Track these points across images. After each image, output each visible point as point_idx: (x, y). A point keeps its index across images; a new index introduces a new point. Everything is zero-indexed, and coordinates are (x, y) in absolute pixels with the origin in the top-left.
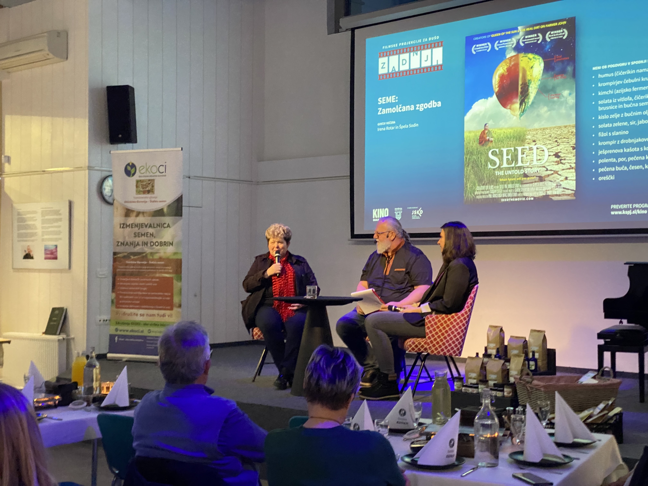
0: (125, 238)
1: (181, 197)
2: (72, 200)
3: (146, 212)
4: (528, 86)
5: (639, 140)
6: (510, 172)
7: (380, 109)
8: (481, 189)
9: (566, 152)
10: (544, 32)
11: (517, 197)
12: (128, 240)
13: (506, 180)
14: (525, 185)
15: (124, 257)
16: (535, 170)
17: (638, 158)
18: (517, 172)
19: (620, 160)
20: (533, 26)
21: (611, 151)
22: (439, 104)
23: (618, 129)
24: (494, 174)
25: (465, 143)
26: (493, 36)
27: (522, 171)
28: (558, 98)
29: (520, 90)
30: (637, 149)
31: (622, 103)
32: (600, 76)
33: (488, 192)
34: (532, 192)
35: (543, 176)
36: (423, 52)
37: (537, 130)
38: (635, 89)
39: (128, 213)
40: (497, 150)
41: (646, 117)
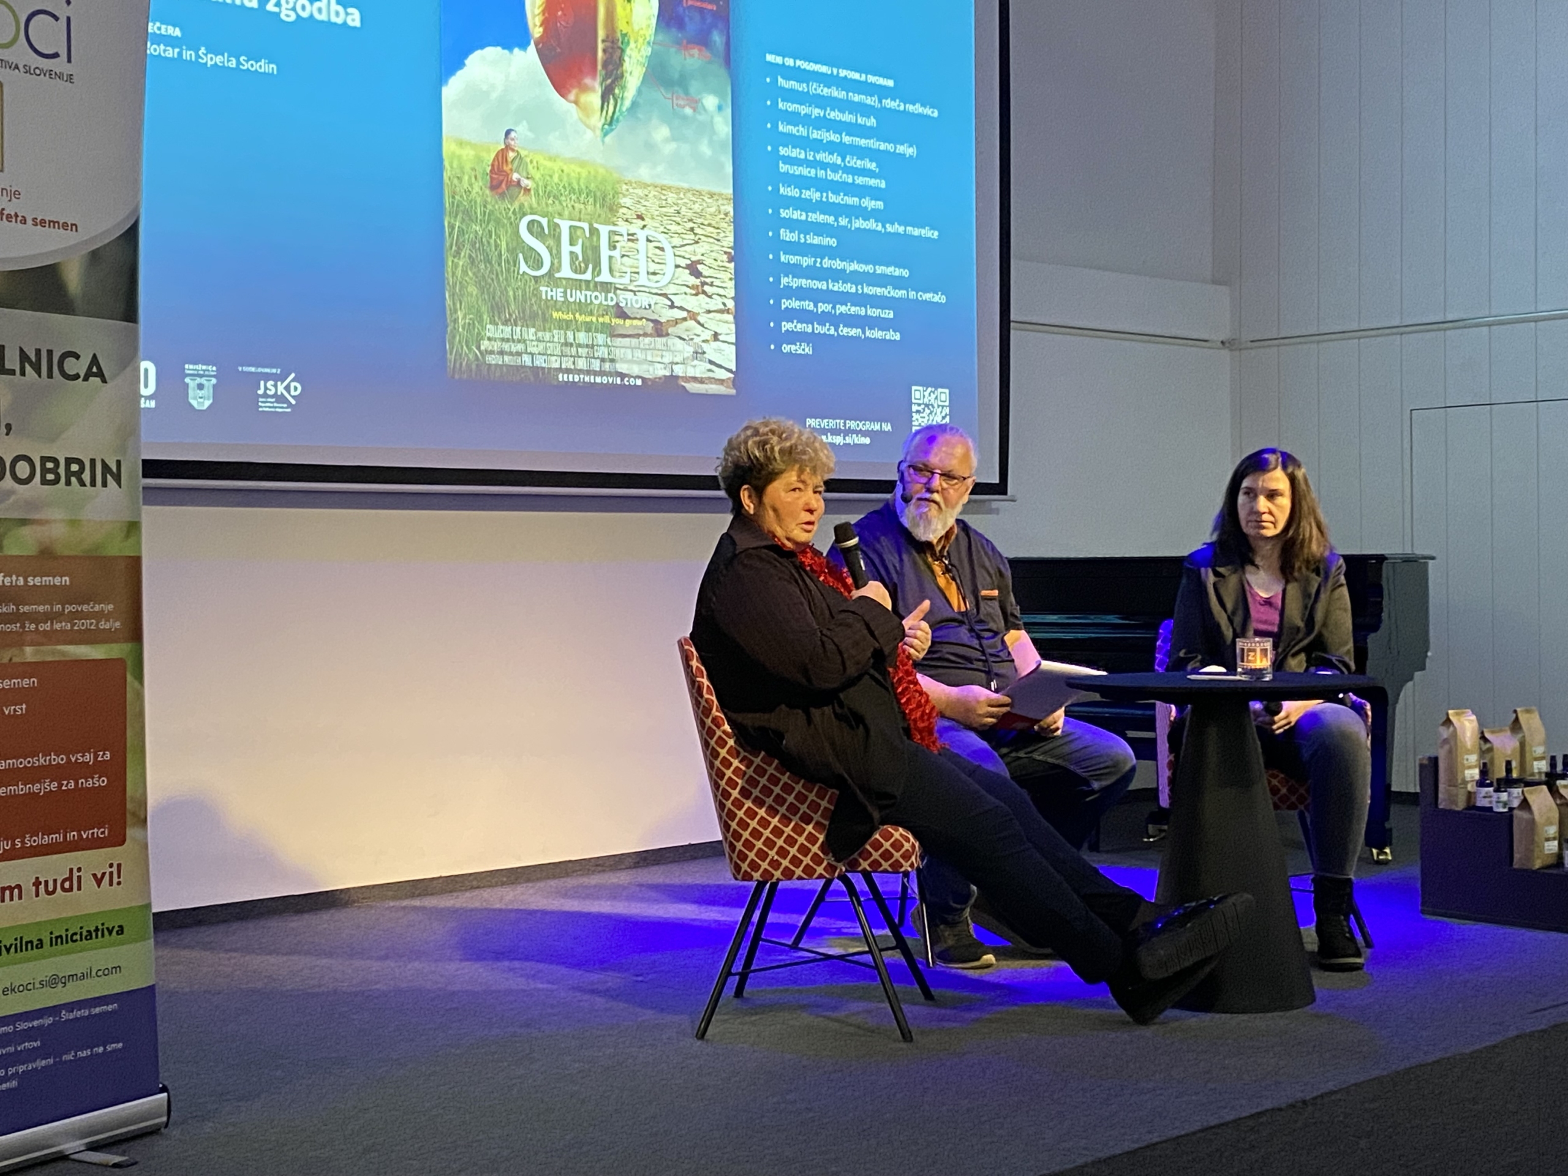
4: (623, 51)
5: (855, 266)
6: (580, 296)
8: (498, 335)
9: (715, 264)
11: (602, 373)
13: (571, 316)
14: (619, 341)
16: (644, 299)
17: (854, 310)
18: (599, 299)
19: (821, 307)
21: (804, 283)
22: (354, 18)
23: (817, 229)
24: (537, 294)
25: (446, 176)
27: (612, 299)
28: (695, 110)
29: (601, 54)
30: (854, 288)
31: (824, 166)
32: (781, 81)
33: (520, 347)
34: (639, 363)
35: (663, 320)
37: (646, 186)
40: (544, 222)
41: (866, 214)
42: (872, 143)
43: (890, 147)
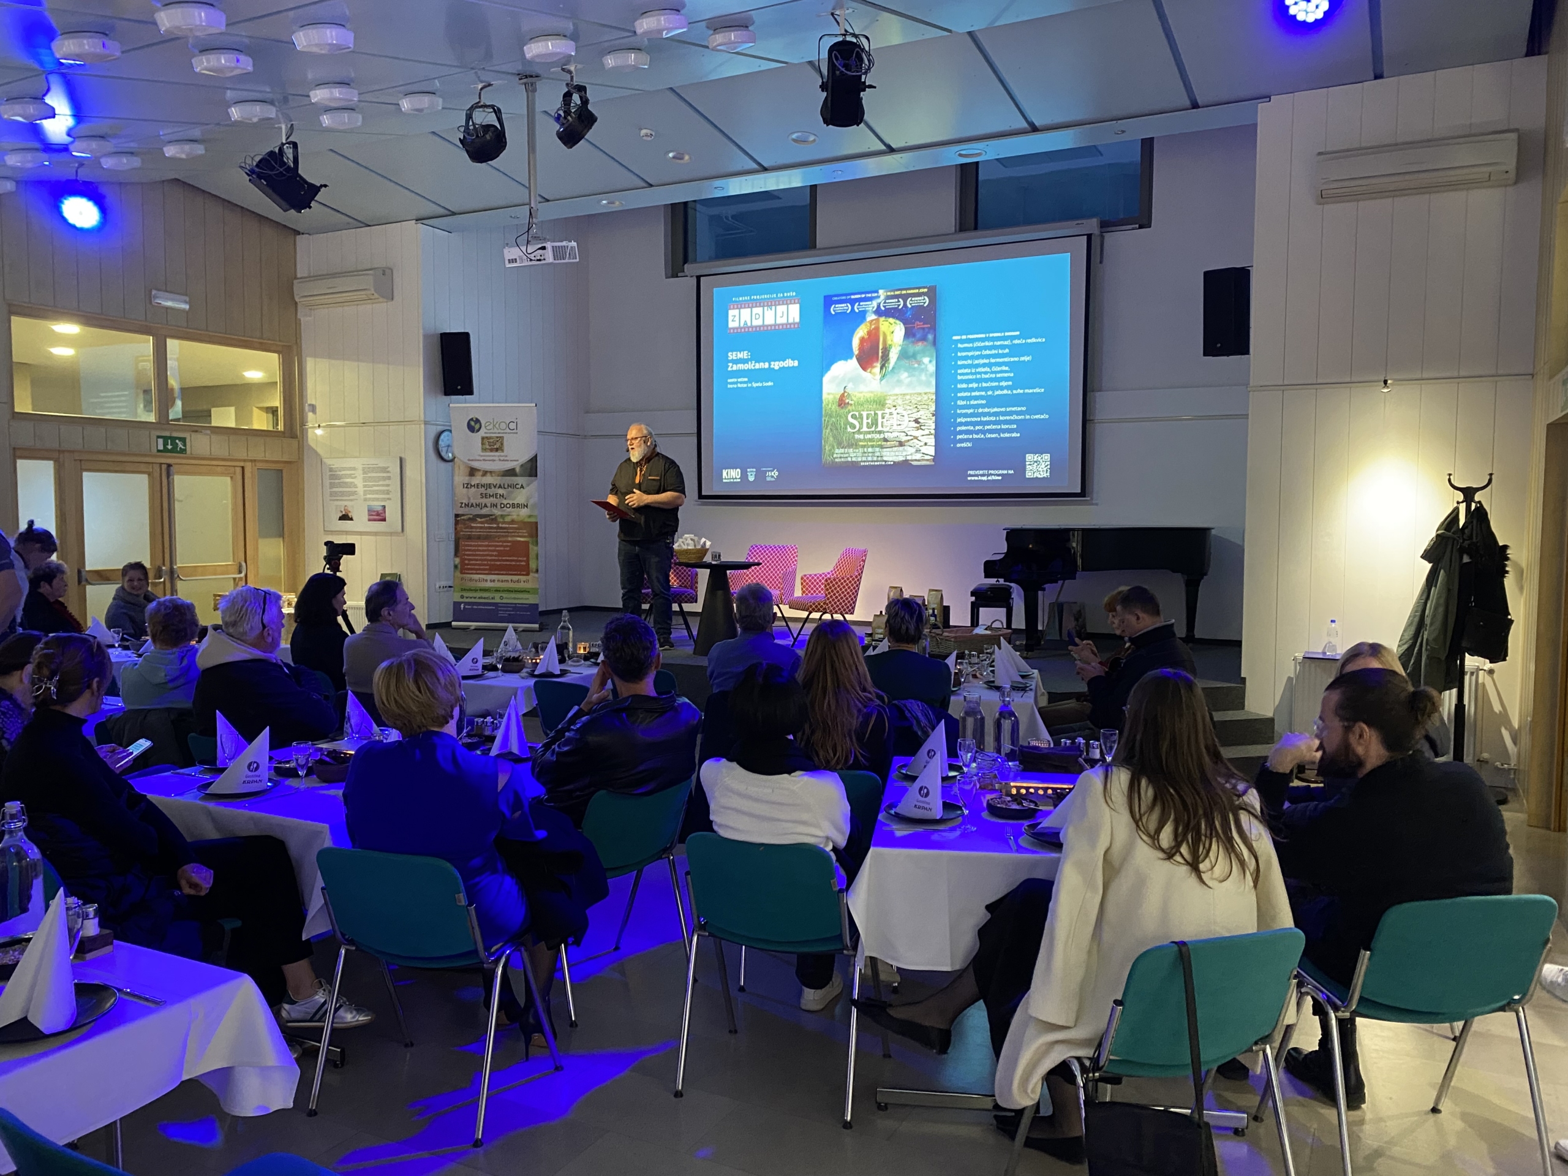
0: (469, 498)
1: (536, 456)
2: (403, 456)
3: (494, 472)
5: (996, 410)
6: (869, 436)
7: (730, 364)
8: (840, 452)
9: (926, 418)
10: (905, 297)
11: (877, 461)
12: (472, 501)
13: (866, 443)
14: (885, 450)
15: (469, 519)
16: (895, 434)
17: (994, 427)
18: (878, 436)
19: (977, 428)
20: (894, 291)
21: (969, 419)
22: (796, 363)
23: (976, 398)
24: (854, 437)
25: (823, 405)
26: (853, 297)
27: (882, 436)
28: (919, 364)
29: (880, 354)
30: (993, 419)
31: (980, 373)
32: (960, 345)
33: (847, 455)
34: (892, 456)
35: (903, 440)
36: (778, 307)
37: (897, 395)
38: (993, 361)
39: (472, 472)
40: (857, 414)
41: (1002, 388)
42: (1006, 360)
43: (1016, 359)
